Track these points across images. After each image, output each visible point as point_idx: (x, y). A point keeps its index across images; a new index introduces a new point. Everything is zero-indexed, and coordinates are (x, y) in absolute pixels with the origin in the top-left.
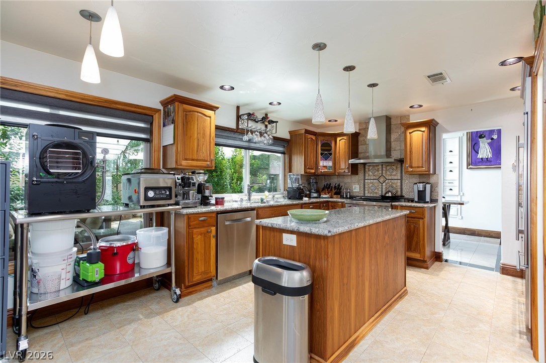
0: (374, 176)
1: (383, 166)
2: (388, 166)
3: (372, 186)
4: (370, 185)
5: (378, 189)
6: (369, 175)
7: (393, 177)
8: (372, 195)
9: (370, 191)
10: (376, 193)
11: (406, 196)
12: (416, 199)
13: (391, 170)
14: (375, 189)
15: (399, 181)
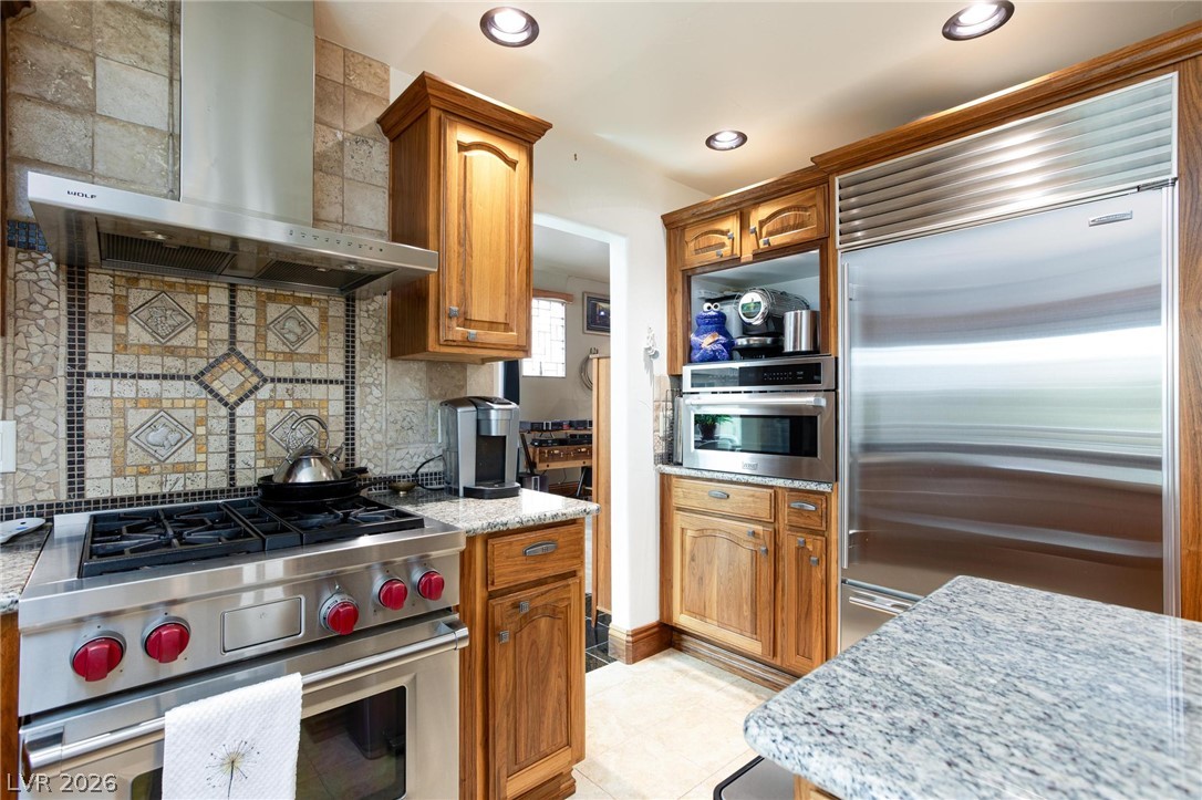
0: (173, 351)
1: (242, 296)
2: (271, 298)
3: (151, 425)
4: (136, 418)
5: (201, 445)
6: (121, 345)
7: (304, 370)
8: (148, 487)
9: (135, 457)
10: (187, 468)
11: (375, 471)
12: (467, 477)
13: (291, 324)
14: (180, 444)
15: (339, 391)
